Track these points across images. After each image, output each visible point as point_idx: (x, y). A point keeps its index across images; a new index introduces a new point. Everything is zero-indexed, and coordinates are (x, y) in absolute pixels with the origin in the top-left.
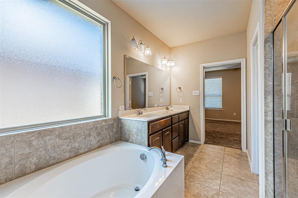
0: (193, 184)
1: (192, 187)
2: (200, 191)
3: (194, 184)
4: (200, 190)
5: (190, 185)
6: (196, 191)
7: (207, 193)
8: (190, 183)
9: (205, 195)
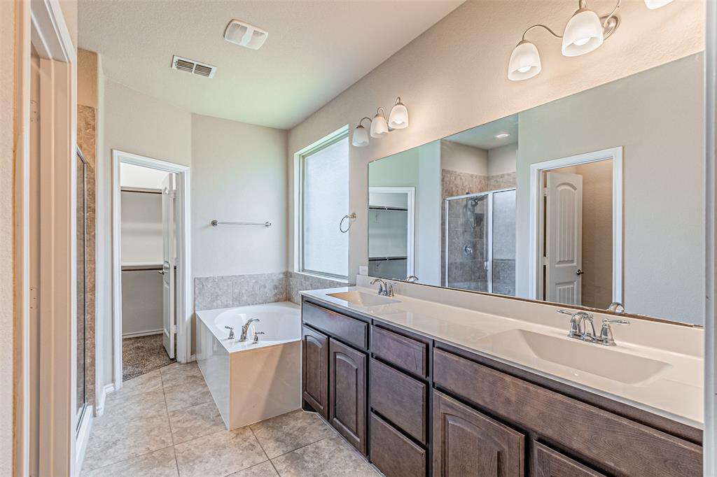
0: (244, 463)
1: (240, 456)
2: (220, 461)
3: (242, 465)
4: (222, 462)
5: (248, 457)
6: (227, 456)
7: (205, 468)
8: (251, 462)
9: (207, 462)
